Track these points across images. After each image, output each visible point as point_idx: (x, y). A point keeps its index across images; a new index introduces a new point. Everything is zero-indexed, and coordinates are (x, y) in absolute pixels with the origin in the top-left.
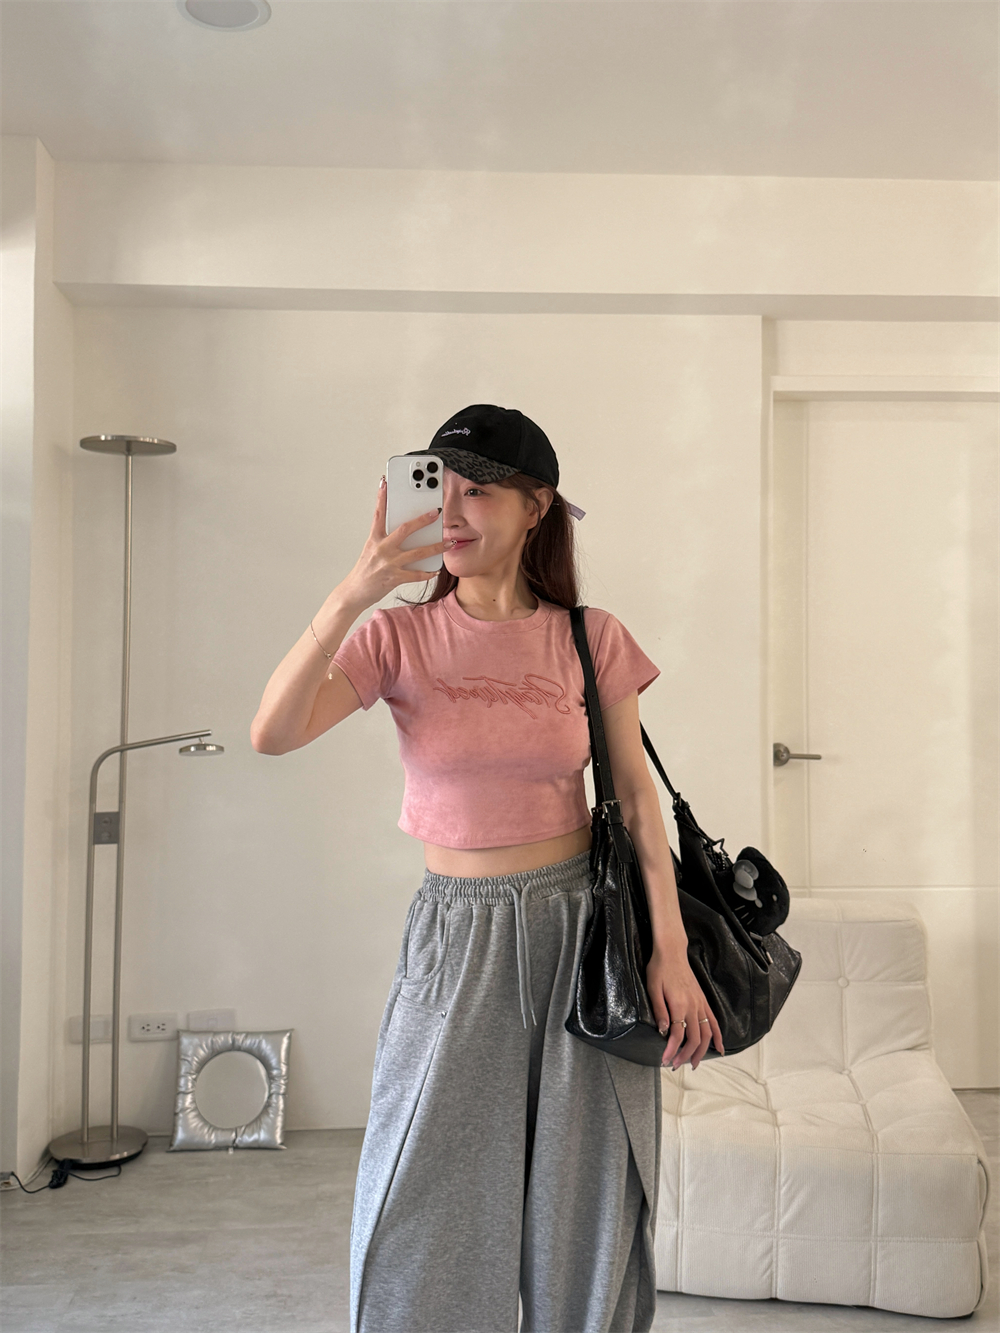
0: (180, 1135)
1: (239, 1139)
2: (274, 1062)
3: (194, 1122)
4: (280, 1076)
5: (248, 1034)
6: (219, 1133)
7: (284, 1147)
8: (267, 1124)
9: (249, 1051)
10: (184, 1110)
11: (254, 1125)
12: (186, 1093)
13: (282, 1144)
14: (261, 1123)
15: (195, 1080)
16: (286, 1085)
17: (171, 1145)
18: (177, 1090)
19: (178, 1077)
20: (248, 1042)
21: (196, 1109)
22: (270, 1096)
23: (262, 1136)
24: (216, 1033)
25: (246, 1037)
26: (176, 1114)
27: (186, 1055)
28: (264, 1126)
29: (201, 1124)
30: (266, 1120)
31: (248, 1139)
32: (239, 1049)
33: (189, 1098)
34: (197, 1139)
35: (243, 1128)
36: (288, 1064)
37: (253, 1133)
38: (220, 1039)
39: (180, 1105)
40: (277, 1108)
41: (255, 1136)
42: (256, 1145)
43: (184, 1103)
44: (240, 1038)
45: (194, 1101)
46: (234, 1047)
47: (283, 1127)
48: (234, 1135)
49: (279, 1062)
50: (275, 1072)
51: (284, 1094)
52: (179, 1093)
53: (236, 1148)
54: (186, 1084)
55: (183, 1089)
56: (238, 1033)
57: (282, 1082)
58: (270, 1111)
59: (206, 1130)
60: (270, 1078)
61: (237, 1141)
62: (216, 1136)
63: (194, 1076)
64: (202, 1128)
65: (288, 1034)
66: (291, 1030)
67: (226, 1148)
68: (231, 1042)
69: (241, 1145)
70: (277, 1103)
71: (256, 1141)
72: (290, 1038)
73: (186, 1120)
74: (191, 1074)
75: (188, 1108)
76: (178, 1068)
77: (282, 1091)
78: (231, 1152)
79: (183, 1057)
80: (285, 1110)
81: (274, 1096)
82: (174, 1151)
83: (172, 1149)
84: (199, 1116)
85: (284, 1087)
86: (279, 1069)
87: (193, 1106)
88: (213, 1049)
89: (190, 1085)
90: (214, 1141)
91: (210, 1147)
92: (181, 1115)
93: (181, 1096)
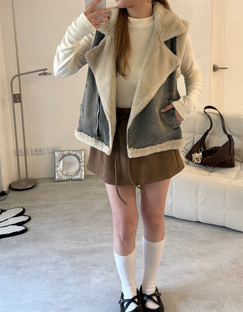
0: (57, 177)
2: (80, 158)
4: (82, 161)
6: (67, 176)
7: (85, 180)
8: (80, 174)
9: (74, 155)
11: (76, 174)
17: (55, 180)
18: (55, 166)
19: (55, 163)
20: (73, 153)
22: (80, 167)
23: (78, 177)
26: (55, 172)
28: (79, 174)
29: (62, 175)
32: (71, 155)
33: (58, 168)
34: (61, 178)
35: (73, 175)
36: (84, 158)
38: (65, 153)
41: (77, 177)
42: (77, 179)
46: (69, 154)
47: (84, 175)
48: (71, 177)
49: (82, 158)
51: (84, 166)
54: (57, 164)
55: (56, 166)
56: (70, 151)
58: (81, 171)
59: (63, 176)
60: (80, 162)
61: (72, 179)
62: (66, 177)
65: (84, 151)
66: (85, 149)
67: (69, 180)
69: (73, 180)
70: (82, 168)
71: (77, 178)
73: (58, 173)
74: (58, 162)
75: (58, 171)
76: (55, 160)
78: (70, 181)
79: (56, 158)
80: (84, 170)
82: (55, 182)
83: (55, 181)
85: (83, 164)
88: (64, 155)
90: (66, 179)
91: (65, 180)
93: (56, 168)
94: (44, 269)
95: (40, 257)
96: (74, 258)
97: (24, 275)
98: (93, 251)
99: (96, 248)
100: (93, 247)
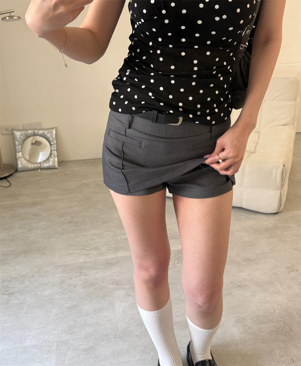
0: (20, 166)
1: (42, 166)
2: (51, 139)
3: (25, 162)
4: (54, 144)
5: (39, 130)
6: (34, 165)
7: (59, 168)
9: (41, 135)
10: (20, 157)
11: (47, 161)
12: (19, 152)
13: (58, 167)
14: (49, 160)
15: (22, 147)
16: (57, 147)
17: (17, 170)
18: (15, 151)
19: (15, 146)
20: (40, 132)
21: (24, 157)
22: (51, 151)
23: (50, 164)
24: (27, 130)
25: (39, 131)
26: (17, 160)
27: (17, 139)
30: (51, 159)
31: (46, 165)
32: (37, 135)
33: (20, 154)
34: (26, 167)
35: (43, 162)
36: (56, 140)
37: (47, 163)
38: (29, 132)
39: (18, 156)
40: (54, 155)
42: (48, 168)
43: (19, 155)
44: (36, 131)
45: (22, 154)
46: (34, 135)
47: (58, 161)
48: (40, 165)
49: (53, 139)
50: (52, 143)
51: (56, 150)
52: (17, 152)
53: (41, 169)
56: (35, 130)
57: (55, 146)
58: (52, 156)
59: (29, 164)
60: (51, 145)
63: (21, 146)
64: (27, 163)
65: (55, 129)
66: (56, 127)
67: (37, 169)
68: (33, 133)
69: (43, 168)
70: (55, 153)
71: (48, 166)
72: (56, 130)
73: (21, 161)
74: (20, 145)
76: (15, 143)
77: (55, 149)
79: (16, 139)
80: (57, 156)
81: (53, 152)
82: (19, 172)
84: (25, 159)
86: (53, 142)
87: (22, 156)
88: (26, 136)
89: (20, 149)
90: (33, 168)
92: (19, 160)
94: (47, 293)
95: (38, 276)
96: (86, 275)
97: (21, 303)
98: (109, 264)
99: (113, 259)
100: (108, 258)
